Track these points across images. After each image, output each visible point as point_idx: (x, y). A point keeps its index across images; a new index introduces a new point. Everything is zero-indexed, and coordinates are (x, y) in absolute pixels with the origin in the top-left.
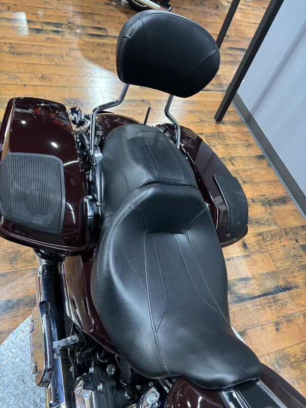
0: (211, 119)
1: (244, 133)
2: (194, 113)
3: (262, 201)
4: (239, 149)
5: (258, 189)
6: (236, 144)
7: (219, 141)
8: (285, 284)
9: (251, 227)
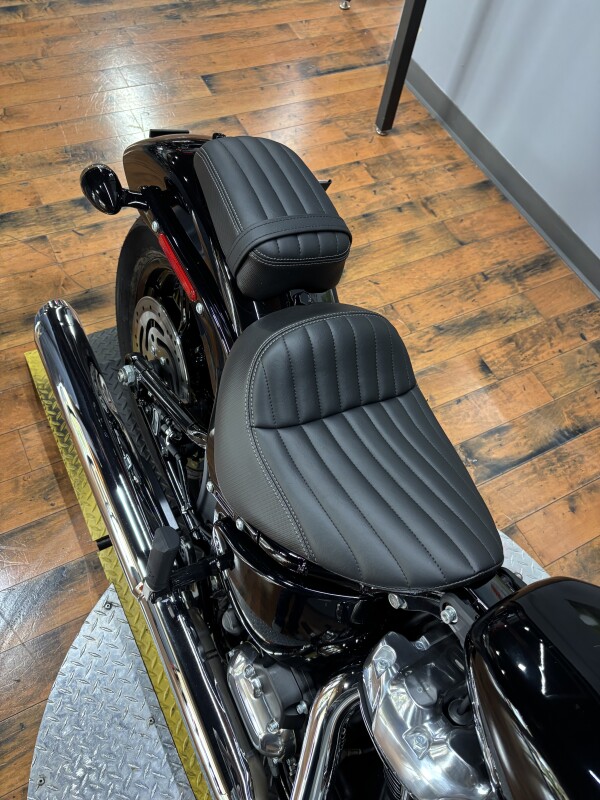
0: (370, 127)
1: (441, 144)
2: (333, 124)
3: (504, 274)
4: (439, 179)
5: (490, 251)
6: (429, 170)
7: (396, 170)
8: (573, 424)
9: (490, 329)
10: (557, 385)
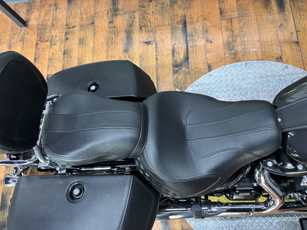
1: (42, 6)
3: (113, 15)
4: (59, 16)
5: (101, 15)
6: (53, 17)
9: (133, 33)
10: (165, 21)
